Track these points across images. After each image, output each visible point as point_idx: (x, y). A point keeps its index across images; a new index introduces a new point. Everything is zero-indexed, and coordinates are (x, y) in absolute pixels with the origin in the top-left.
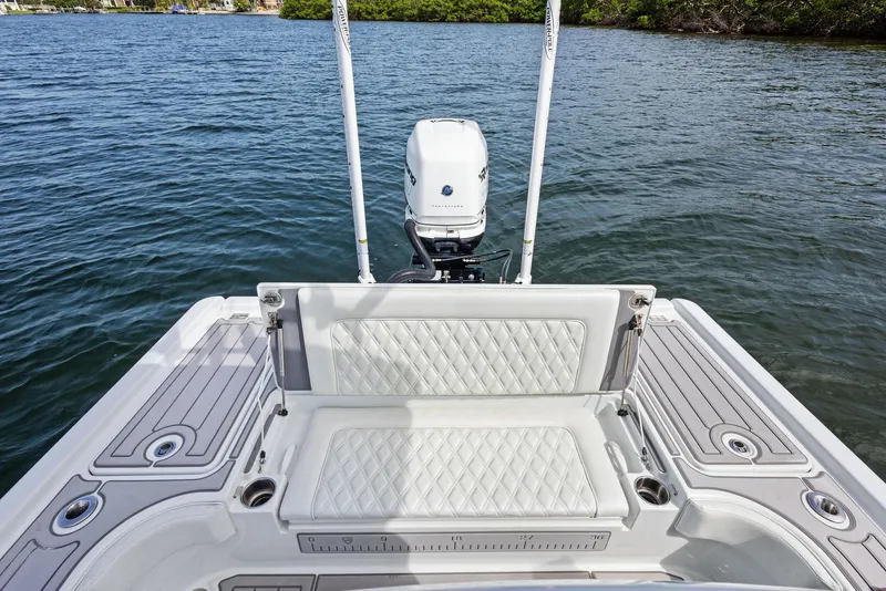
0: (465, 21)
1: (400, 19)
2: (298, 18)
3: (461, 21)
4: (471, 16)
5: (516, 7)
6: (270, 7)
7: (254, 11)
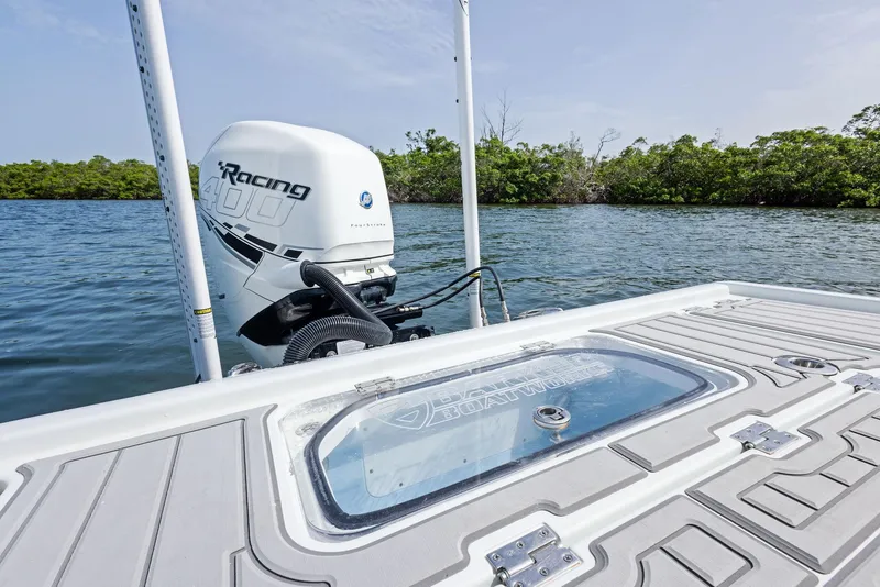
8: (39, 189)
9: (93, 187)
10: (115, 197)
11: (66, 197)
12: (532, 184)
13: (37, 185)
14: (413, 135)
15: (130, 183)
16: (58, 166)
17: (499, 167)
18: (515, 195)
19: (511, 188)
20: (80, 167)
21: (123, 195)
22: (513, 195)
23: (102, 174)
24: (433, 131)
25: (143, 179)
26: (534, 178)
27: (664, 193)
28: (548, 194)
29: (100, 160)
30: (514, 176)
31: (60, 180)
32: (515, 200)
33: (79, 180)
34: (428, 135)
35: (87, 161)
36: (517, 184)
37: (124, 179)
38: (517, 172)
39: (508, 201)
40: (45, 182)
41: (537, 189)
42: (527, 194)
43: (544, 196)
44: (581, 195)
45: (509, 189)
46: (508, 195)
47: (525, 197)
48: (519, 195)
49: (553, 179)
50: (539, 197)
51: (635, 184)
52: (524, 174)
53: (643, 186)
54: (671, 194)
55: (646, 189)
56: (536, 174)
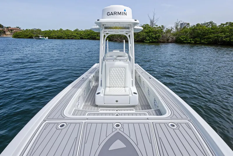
0: (70, 39)
1: (52, 38)
2: (19, 38)
3: (68, 39)
4: (71, 38)
5: (81, 36)
6: (8, 35)
7: (2, 36)
8: (50, 36)
9: (60, 36)
10: (64, 38)
11: (55, 38)
12: (153, 37)
13: (50, 35)
15: (67, 35)
16: (54, 31)
18: (149, 40)
21: (65, 38)
22: (148, 40)
23: (62, 33)
25: (69, 34)
26: (154, 36)
27: (189, 40)
28: (158, 40)
29: (61, 30)
30: (149, 35)
31: (54, 34)
32: (149, 41)
33: (57, 34)
35: (59, 30)
36: (150, 37)
37: (66, 34)
38: (150, 34)
39: (147, 41)
40: (51, 35)
41: (155, 39)
42: (152, 40)
43: (156, 40)
44: (168, 40)
45: (147, 39)
46: (147, 40)
47: (151, 41)
48: (150, 40)
49: (159, 36)
50: (155, 41)
51: (182, 37)
52: (152, 34)
53: (183, 38)
54: (191, 41)
55: (184, 39)
56: (155, 34)
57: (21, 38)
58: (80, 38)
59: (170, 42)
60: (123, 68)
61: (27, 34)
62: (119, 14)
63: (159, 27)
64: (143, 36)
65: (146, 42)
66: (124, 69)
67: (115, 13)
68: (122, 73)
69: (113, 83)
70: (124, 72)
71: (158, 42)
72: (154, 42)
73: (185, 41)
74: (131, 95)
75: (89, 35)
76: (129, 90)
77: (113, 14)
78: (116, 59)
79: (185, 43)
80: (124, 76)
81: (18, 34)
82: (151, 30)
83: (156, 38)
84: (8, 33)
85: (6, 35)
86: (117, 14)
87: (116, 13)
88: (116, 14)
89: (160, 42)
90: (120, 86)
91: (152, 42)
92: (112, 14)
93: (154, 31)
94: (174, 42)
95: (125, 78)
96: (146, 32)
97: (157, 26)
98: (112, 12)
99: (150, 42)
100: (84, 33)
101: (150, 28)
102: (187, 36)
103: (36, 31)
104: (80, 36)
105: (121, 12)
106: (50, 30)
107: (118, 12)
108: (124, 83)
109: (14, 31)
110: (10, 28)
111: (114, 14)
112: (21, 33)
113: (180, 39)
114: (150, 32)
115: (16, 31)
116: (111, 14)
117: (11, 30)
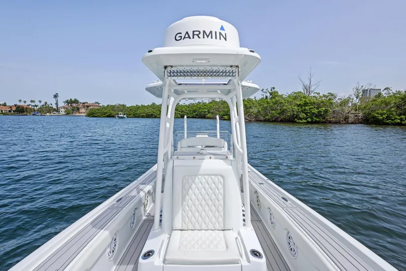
1: (138, 117)
2: (94, 117)
6: (82, 113)
7: (74, 114)
8: (136, 114)
9: (150, 114)
12: (314, 113)
14: (265, 90)
16: (143, 106)
17: (299, 105)
19: (302, 115)
20: (148, 107)
22: (304, 119)
23: (153, 109)
24: (274, 88)
26: (315, 111)
27: (396, 119)
28: (324, 118)
29: (153, 104)
30: (305, 110)
31: (142, 111)
32: (305, 121)
33: (147, 111)
34: (271, 90)
35: (150, 105)
36: (306, 114)
38: (307, 108)
39: (300, 121)
40: (138, 112)
41: (316, 116)
42: (311, 118)
43: (321, 119)
44: (346, 118)
45: (301, 116)
46: (301, 119)
47: (309, 120)
48: (306, 119)
49: (326, 111)
50: (317, 120)
51: (378, 113)
52: (310, 108)
53: (382, 115)
54: (401, 120)
55: (385, 116)
56: (317, 109)
57: (96, 117)
58: (179, 116)
59: (352, 123)
60: (219, 177)
61: (106, 111)
62: (208, 36)
63: (324, 96)
64: (293, 111)
65: (299, 123)
66: (222, 180)
67: (196, 34)
68: (217, 190)
69: (193, 219)
70: (220, 186)
71: (324, 123)
72: (316, 122)
73: (388, 120)
74: (244, 262)
75: (194, 111)
76: (236, 238)
77: (191, 37)
78: (202, 154)
79: (388, 124)
80: (221, 197)
81: (94, 112)
82: (308, 101)
83: (319, 115)
84: (83, 110)
85: (79, 112)
86: (201, 36)
87: (198, 33)
88: (198, 35)
89: (330, 122)
90: (211, 226)
91: (312, 123)
92: (187, 36)
93: (314, 103)
94: (361, 123)
95: (224, 204)
96: (297, 104)
97: (319, 94)
98: (187, 33)
99: (308, 122)
100: (188, 109)
101: (304, 97)
102: (389, 110)
103: (118, 107)
104: (180, 113)
105: (211, 32)
106: (137, 105)
107: (204, 32)
108: (221, 219)
109: (91, 107)
110: (86, 104)
111: (194, 35)
112: (98, 110)
113: (374, 117)
114: (306, 104)
115: (93, 107)
116: (184, 38)
117: (88, 106)
